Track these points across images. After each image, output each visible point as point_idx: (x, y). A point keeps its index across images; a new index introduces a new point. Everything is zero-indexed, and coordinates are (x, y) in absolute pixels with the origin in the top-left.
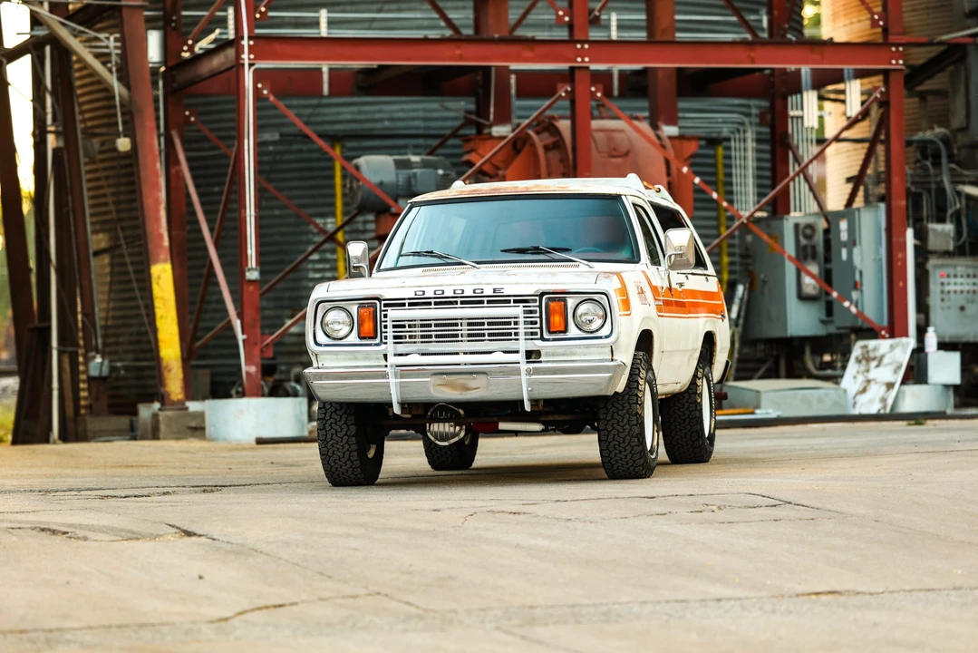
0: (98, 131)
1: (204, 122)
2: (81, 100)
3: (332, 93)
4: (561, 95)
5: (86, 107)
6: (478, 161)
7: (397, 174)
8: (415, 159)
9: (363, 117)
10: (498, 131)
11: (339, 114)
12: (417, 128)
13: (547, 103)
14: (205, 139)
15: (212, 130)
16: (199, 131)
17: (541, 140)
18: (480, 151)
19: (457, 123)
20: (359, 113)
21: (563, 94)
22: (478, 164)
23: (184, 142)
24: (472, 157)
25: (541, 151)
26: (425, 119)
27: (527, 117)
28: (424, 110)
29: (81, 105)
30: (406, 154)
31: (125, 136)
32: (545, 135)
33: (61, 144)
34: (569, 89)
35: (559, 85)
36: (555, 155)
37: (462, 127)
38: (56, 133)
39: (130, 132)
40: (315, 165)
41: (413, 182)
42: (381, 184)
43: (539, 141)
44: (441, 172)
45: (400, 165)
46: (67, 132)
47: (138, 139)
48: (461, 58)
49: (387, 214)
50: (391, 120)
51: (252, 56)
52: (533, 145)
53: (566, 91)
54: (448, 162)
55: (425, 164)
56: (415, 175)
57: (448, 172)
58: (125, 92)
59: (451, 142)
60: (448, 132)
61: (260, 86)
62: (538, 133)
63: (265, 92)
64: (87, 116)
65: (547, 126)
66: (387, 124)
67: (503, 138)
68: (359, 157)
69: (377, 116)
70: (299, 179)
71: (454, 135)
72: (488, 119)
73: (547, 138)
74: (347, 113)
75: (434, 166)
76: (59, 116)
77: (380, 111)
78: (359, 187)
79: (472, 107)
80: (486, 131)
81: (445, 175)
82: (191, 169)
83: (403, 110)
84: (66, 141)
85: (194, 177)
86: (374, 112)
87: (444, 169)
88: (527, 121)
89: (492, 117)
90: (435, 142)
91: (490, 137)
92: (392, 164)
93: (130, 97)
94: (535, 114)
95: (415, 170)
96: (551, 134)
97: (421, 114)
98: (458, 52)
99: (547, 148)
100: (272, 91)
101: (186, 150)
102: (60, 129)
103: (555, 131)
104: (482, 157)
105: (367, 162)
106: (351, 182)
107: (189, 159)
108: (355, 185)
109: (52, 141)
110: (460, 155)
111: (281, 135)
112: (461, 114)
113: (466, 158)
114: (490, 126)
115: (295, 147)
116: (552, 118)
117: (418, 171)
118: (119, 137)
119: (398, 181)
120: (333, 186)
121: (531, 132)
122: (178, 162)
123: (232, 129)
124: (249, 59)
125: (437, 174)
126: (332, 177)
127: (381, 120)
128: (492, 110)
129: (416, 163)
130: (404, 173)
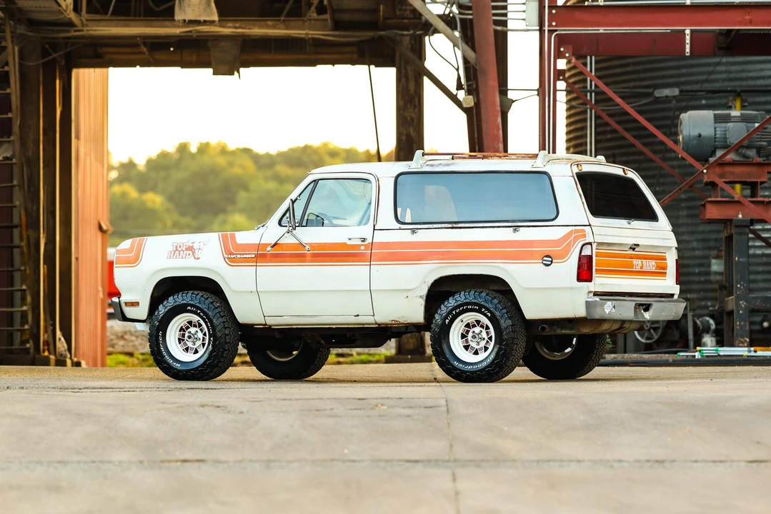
7: (715, 128)
8: (735, 113)
41: (727, 132)
44: (757, 125)
45: (718, 119)
47: (481, 96)
48: (751, 23)
51: (554, 24)
55: (744, 119)
56: (729, 127)
61: (562, 49)
63: (567, 54)
75: (752, 120)
92: (713, 116)
95: (729, 124)
98: (748, 17)
105: (689, 117)
119: (715, 135)
124: (550, 25)
129: (735, 117)
130: (721, 127)
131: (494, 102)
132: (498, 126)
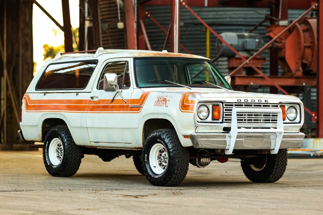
0: (108, 20)
1: (154, 17)
2: (101, 7)
3: (209, 6)
4: (313, 8)
5: (103, 10)
6: (274, 37)
7: (238, 41)
8: (246, 34)
9: (218, 16)
10: (282, 23)
11: (208, 15)
12: (241, 22)
13: (306, 12)
14: (155, 24)
15: (157, 21)
16: (152, 21)
17: (301, 27)
18: (274, 32)
19: (261, 20)
20: (217, 15)
21: (314, 7)
22: (274, 38)
23: (145, 26)
24: (271, 34)
25: (301, 32)
26: (244, 18)
27: (296, 18)
28: (245, 14)
29: (101, 9)
30: (242, 32)
31: (121, 22)
32: (303, 25)
33: (92, 25)
34: (317, 5)
35: (312, 3)
36: (307, 34)
37: (263, 22)
38: (90, 21)
39: (123, 20)
40: (197, 36)
41: (245, 44)
42: (231, 45)
43: (301, 28)
44: (257, 40)
45: (240, 37)
46: (94, 20)
47: (127, 23)
49: (233, 58)
50: (230, 18)
52: (298, 30)
53: (315, 6)
54: (260, 36)
55: (250, 37)
56: (246, 41)
57: (260, 40)
58: (122, 3)
59: (259, 28)
60: (258, 24)
62: (300, 24)
63: (184, 4)
64: (104, 13)
65: (304, 21)
66: (228, 20)
67: (285, 26)
68: (221, 33)
69: (224, 16)
70: (190, 42)
71: (261, 25)
72: (278, 17)
73: (304, 27)
74: (211, 15)
75: (255, 38)
76: (91, 13)
77: (226, 14)
78: (221, 46)
79: (269, 13)
80: (276, 23)
81: (259, 42)
82: (148, 37)
83: (235, 14)
84: (94, 24)
85: (150, 40)
86: (223, 15)
87: (259, 39)
88: (297, 20)
89: (280, 17)
90: (252, 28)
91: (278, 25)
92: (236, 37)
93: (124, 5)
94: (300, 17)
95: (246, 39)
96: (306, 25)
97: (243, 16)
99: (304, 31)
100: (187, 3)
101: (146, 29)
102: (91, 19)
103: (308, 24)
104: (276, 35)
105: (226, 36)
106: (218, 44)
107: (147, 33)
108: (220, 45)
109: (87, 24)
110: (265, 34)
111: (185, 23)
112: (264, 16)
113: (267, 34)
114: (279, 21)
115: (189, 29)
116: (307, 18)
117: (248, 40)
118: (118, 22)
119: (238, 44)
120: (205, 46)
121: (297, 24)
122: (142, 34)
123: (168, 20)
125: (256, 42)
126: (205, 42)
127: (226, 18)
128: (280, 14)
129: (246, 36)
130: (241, 41)
131: (133, 26)
132: (134, 38)
